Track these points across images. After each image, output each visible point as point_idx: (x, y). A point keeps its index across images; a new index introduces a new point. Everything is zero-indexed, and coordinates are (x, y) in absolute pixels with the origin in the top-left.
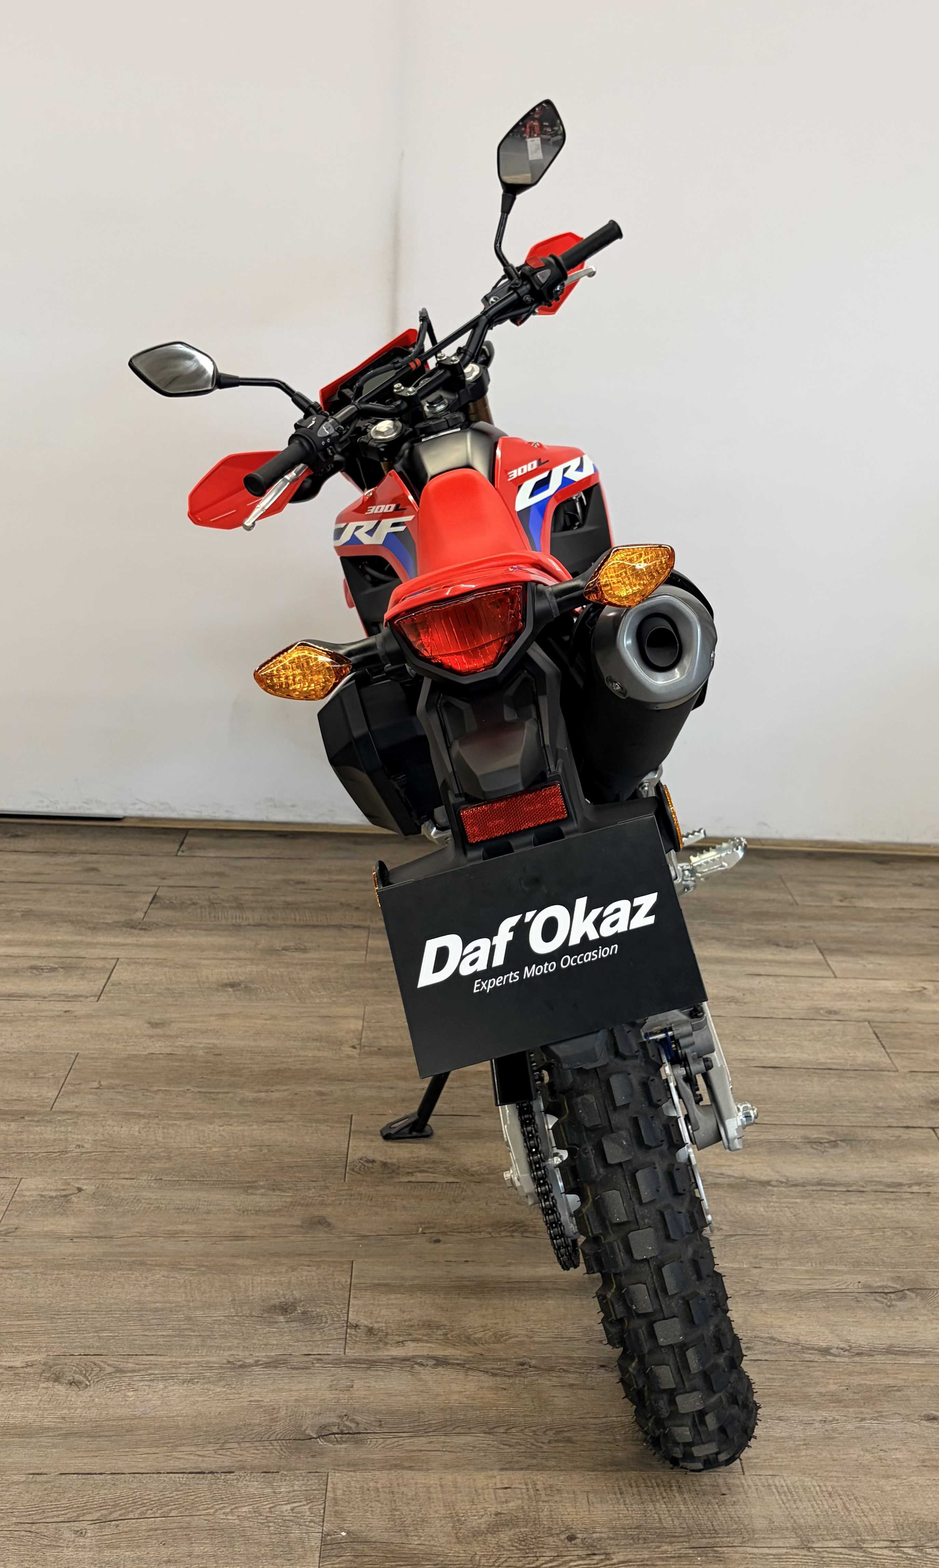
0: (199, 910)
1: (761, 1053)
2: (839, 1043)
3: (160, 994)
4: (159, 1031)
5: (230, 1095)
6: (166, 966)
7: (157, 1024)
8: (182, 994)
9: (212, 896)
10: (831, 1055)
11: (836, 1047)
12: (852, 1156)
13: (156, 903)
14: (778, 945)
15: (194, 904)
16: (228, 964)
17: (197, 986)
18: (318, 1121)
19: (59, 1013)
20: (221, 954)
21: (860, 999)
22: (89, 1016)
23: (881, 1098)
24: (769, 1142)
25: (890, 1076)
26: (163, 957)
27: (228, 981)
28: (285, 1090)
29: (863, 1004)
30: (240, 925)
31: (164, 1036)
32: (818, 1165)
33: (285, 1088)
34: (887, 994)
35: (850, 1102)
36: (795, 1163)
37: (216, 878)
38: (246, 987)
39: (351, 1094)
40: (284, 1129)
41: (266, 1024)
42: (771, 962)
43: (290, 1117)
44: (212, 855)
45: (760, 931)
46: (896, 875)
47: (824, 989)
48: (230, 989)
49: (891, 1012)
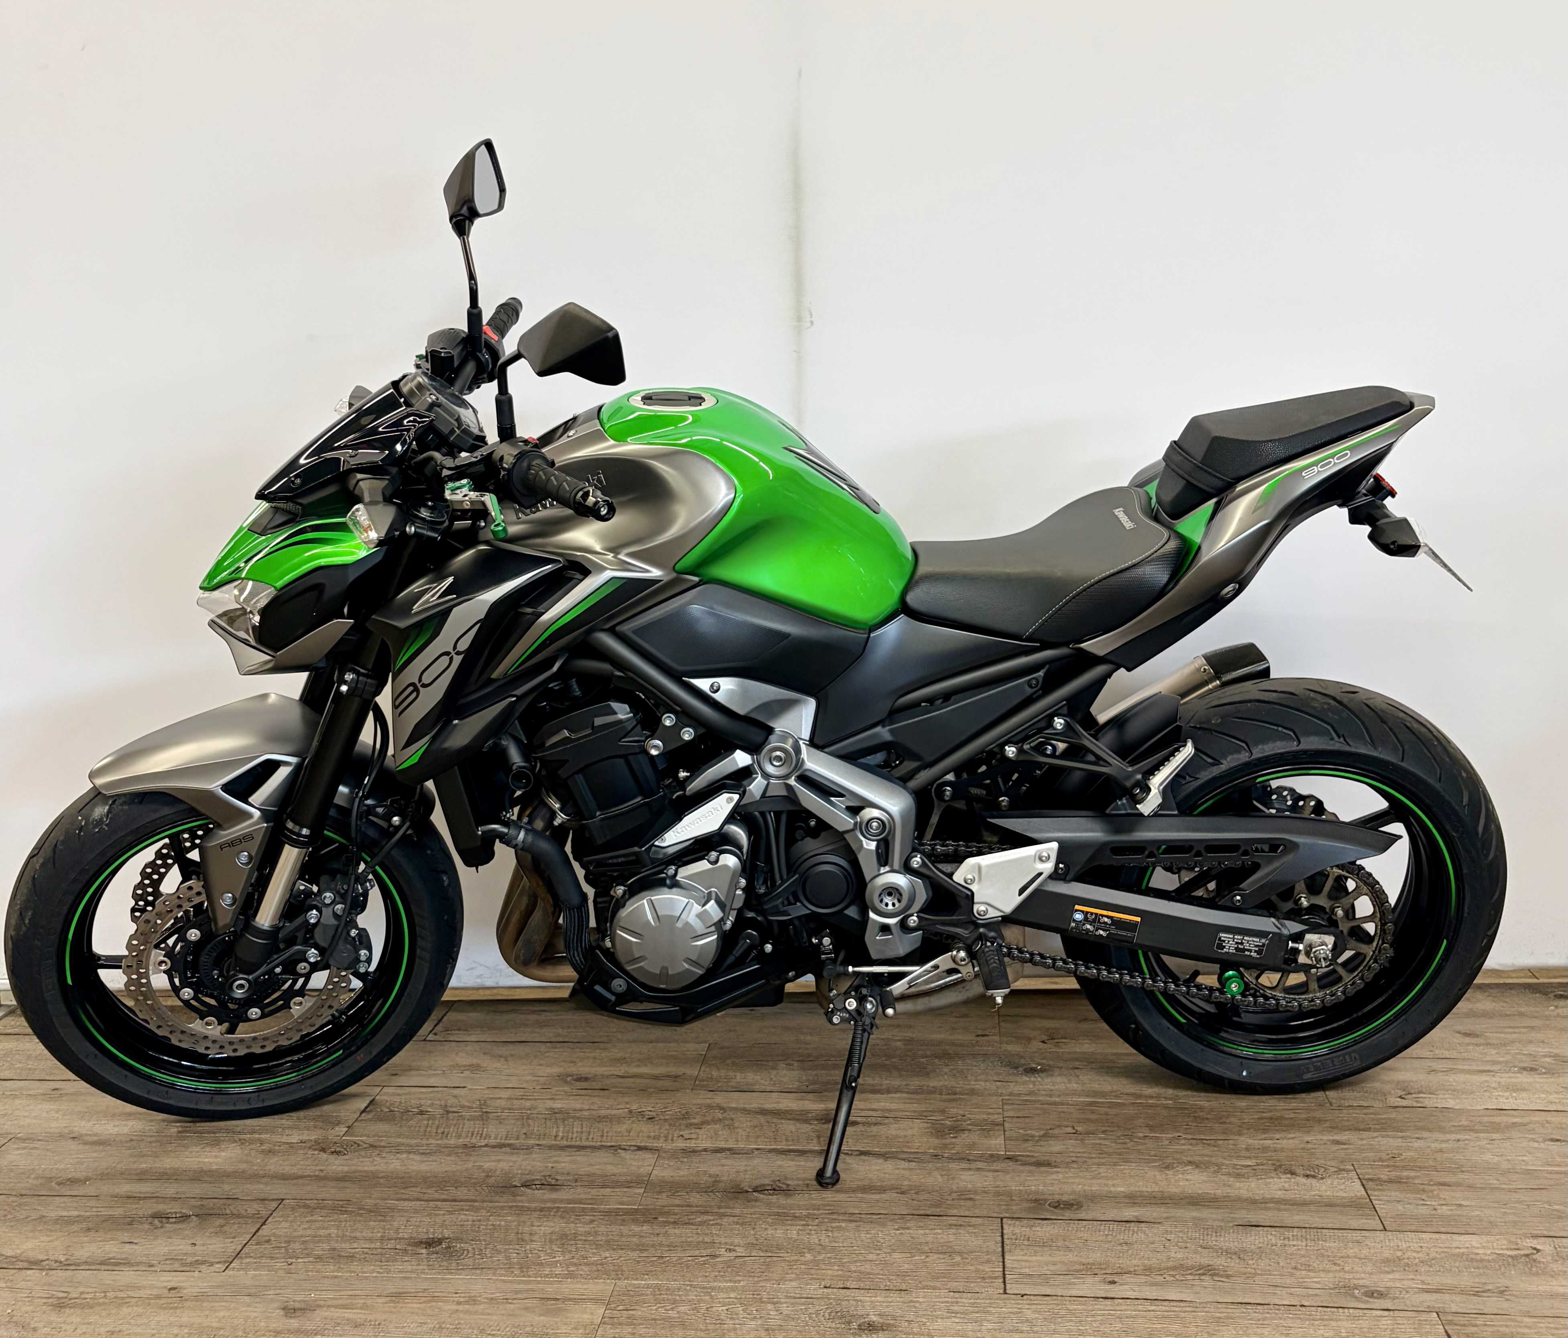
0: (426, 1122)
3: (319, 1258)
8: (352, 1257)
9: (452, 1101)
13: (371, 1111)
14: (1293, 1173)
15: (421, 1113)
20: (432, 1193)
22: (200, 1297)
27: (424, 1237)
37: (467, 1073)
42: (1280, 1203)
44: (473, 1038)
45: (1265, 1149)
47: (1365, 1252)
48: (424, 1251)
49: (1476, 1294)
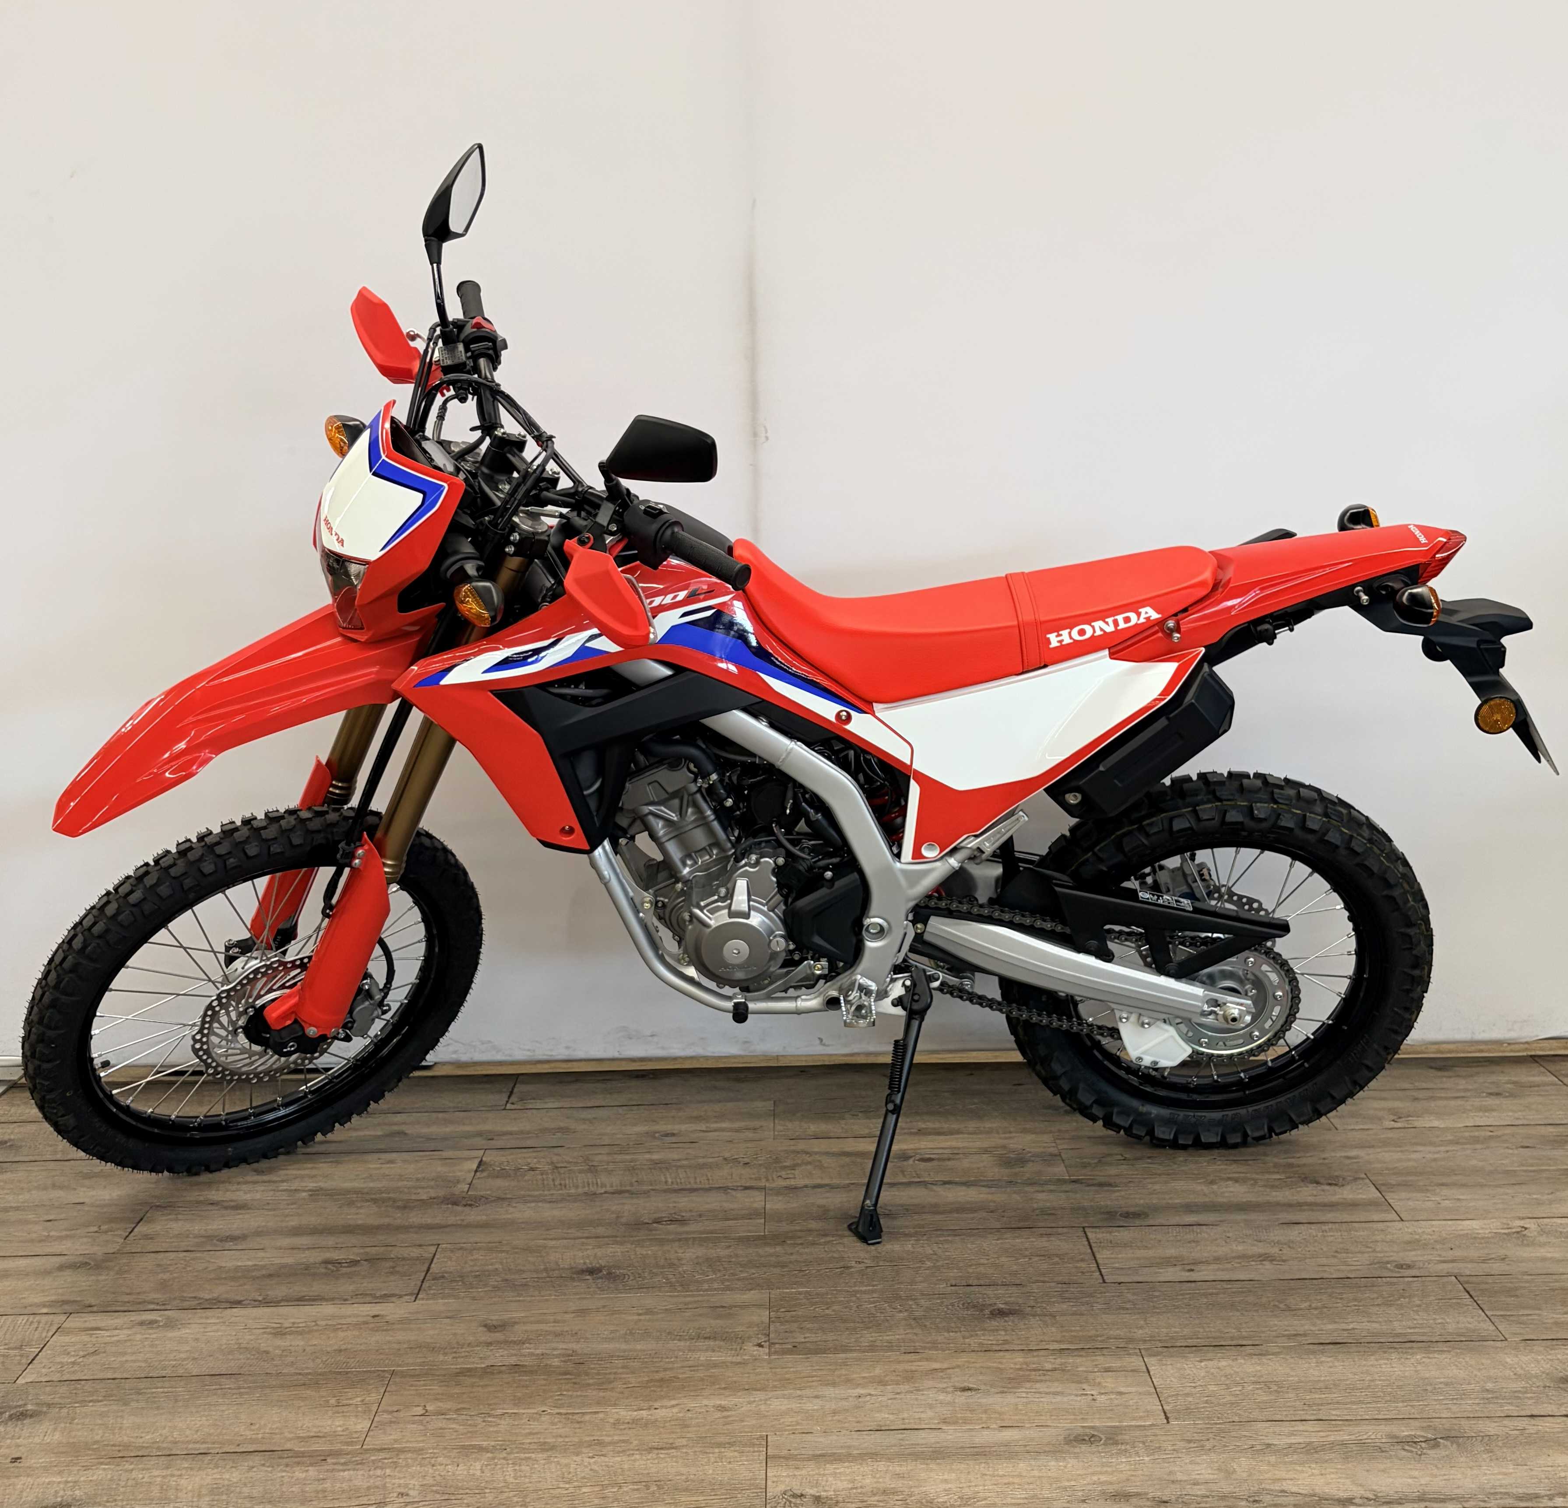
1: (1314, 1325)
2: (1419, 1306)
4: (499, 1336)
5: (601, 1416)
6: (504, 1251)
7: (495, 1327)
10: (1410, 1323)
11: (1417, 1311)
12: (1462, 1459)
16: (583, 1244)
17: (545, 1275)
18: (720, 1445)
19: (365, 1319)
21: (1438, 1247)
23: (1489, 1378)
24: (1343, 1444)
25: (1497, 1348)
26: (497, 1239)
28: (673, 1406)
29: (1444, 1254)
30: (595, 1194)
31: (506, 1342)
32: (1416, 1473)
33: (673, 1402)
34: (1475, 1238)
35: (1447, 1384)
36: (1383, 1471)
38: (610, 1273)
39: (763, 1407)
40: (676, 1457)
41: (640, 1320)
43: (684, 1442)
46: (1462, 1083)
